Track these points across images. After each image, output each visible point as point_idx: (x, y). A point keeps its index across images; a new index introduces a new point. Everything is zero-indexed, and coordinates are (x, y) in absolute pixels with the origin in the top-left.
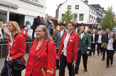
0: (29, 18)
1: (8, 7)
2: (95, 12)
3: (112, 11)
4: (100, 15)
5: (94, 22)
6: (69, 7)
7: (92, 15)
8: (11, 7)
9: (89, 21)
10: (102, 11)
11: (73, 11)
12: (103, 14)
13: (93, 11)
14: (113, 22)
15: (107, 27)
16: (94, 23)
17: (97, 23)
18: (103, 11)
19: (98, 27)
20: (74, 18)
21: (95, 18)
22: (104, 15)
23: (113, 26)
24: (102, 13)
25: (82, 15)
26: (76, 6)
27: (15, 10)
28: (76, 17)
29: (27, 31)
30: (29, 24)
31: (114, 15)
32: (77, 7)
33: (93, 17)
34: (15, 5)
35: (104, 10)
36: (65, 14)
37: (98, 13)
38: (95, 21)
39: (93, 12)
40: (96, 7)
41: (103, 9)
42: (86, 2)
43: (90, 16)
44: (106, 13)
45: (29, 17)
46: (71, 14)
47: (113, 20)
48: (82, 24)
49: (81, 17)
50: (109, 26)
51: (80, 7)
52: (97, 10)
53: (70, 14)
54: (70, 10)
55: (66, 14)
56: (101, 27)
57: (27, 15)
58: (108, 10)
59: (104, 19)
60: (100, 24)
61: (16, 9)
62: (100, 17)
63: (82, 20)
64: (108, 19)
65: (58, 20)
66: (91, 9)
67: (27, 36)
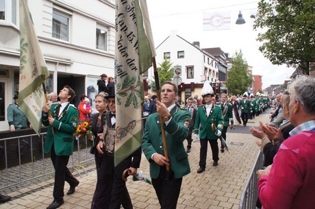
0: (92, 81)
1: (55, 63)
2: (214, 62)
3: (243, 58)
4: (224, 66)
5: (214, 80)
6: (167, 55)
7: (209, 67)
8: (60, 64)
9: (204, 79)
10: (225, 58)
11: (174, 62)
12: (228, 64)
13: (210, 59)
14: (247, 77)
15: (237, 87)
16: (214, 82)
17: (218, 81)
18: (228, 59)
19: (221, 88)
20: (175, 75)
21: (214, 71)
22: (230, 66)
23: (246, 85)
24: (226, 63)
25: (190, 69)
26: (178, 52)
27: (67, 67)
28: (179, 73)
29: (90, 105)
30: (93, 91)
31: (246, 66)
32: (181, 54)
33: (210, 70)
34: (67, 60)
35: (229, 57)
36: (160, 69)
37: (219, 63)
38: (215, 78)
39: (210, 61)
40: (215, 53)
41: (227, 55)
42: (196, 44)
43: (206, 69)
44: (233, 63)
45: (92, 79)
46: (171, 68)
47: (245, 75)
48: (192, 83)
49: (190, 71)
50: (241, 85)
51: (186, 54)
52: (216, 57)
53: (168, 67)
54: (168, 60)
55: (162, 69)
56: (227, 88)
57: (89, 76)
58: (235, 56)
59: (230, 73)
60: (225, 82)
61: (69, 65)
62: (223, 70)
63: (192, 77)
64: (237, 72)
65: (147, 80)
66: (206, 57)
67: (89, 114)
